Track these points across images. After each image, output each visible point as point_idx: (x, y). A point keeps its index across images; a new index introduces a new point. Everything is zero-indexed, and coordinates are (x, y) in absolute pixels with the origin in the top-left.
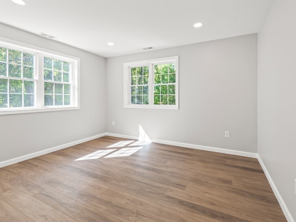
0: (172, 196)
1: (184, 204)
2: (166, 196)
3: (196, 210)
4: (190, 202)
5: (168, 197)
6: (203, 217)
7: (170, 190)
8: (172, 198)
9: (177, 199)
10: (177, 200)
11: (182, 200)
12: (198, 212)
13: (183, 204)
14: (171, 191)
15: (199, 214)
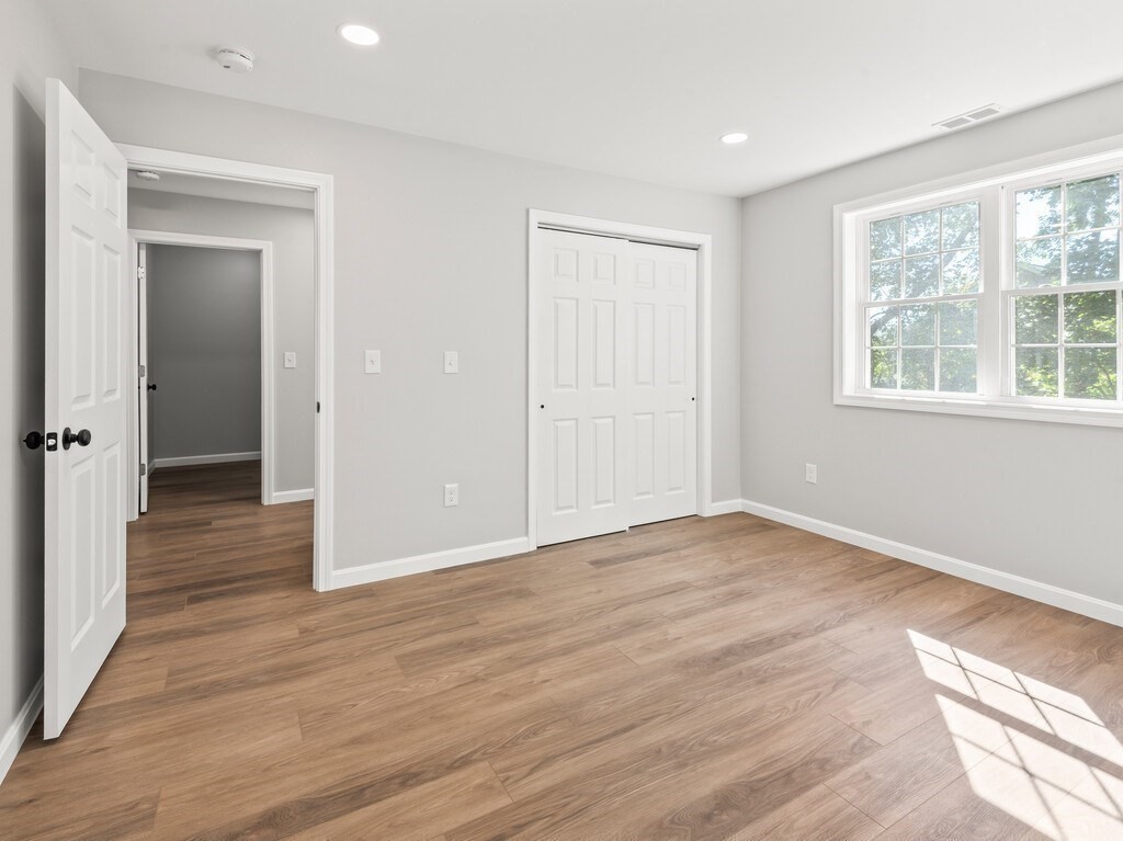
0: (461, 775)
1: (397, 781)
2: (474, 757)
3: (340, 793)
4: (380, 800)
5: (465, 762)
6: (306, 790)
7: (491, 788)
8: (452, 768)
9: (433, 779)
10: (430, 775)
11: (412, 786)
12: (333, 792)
13: (397, 777)
14: (487, 789)
15: (326, 790)
